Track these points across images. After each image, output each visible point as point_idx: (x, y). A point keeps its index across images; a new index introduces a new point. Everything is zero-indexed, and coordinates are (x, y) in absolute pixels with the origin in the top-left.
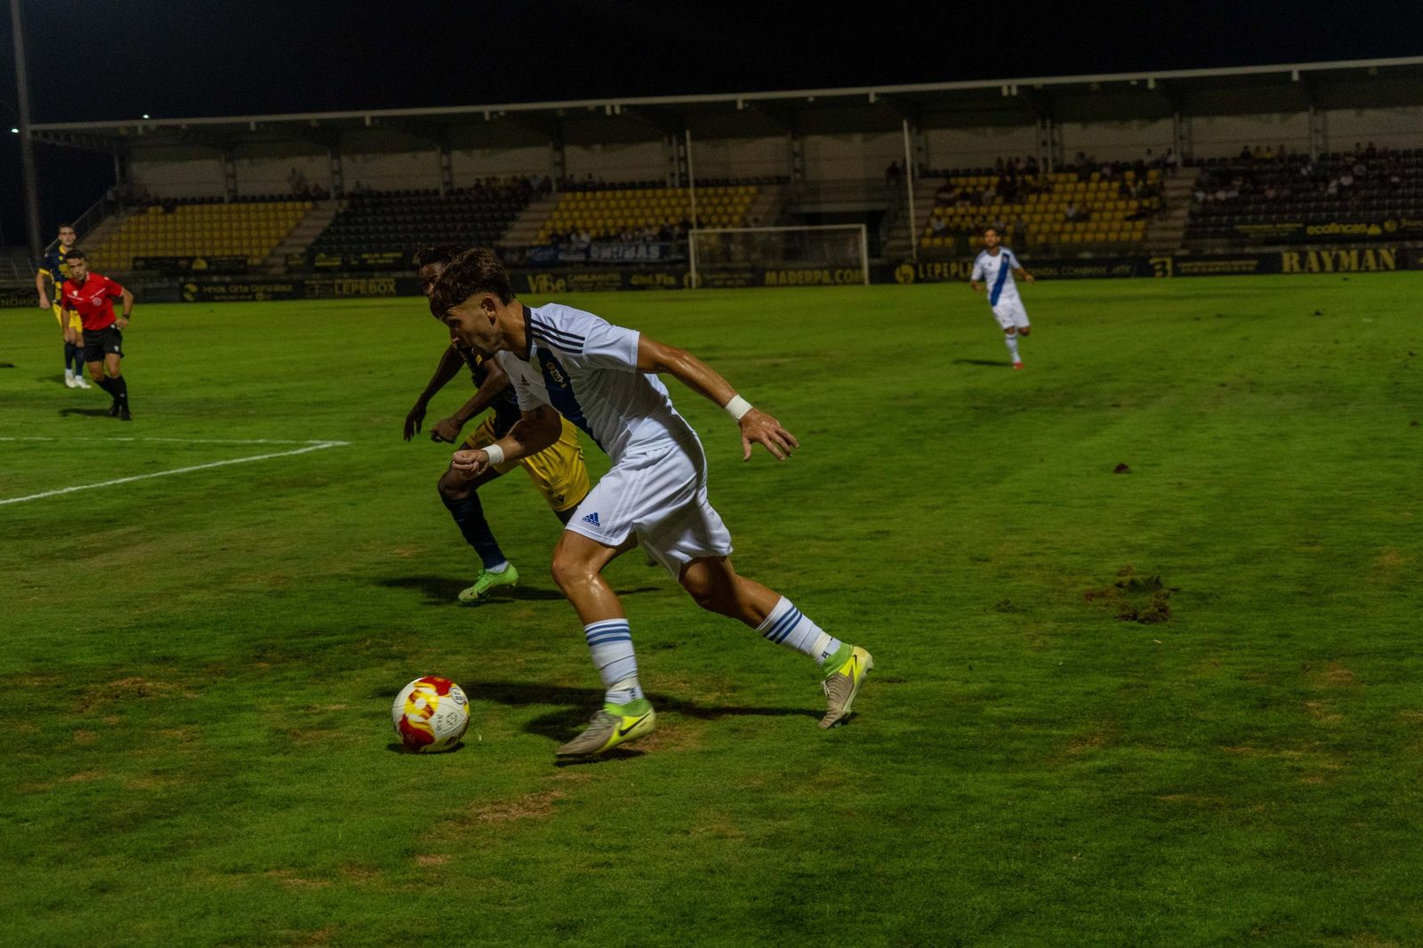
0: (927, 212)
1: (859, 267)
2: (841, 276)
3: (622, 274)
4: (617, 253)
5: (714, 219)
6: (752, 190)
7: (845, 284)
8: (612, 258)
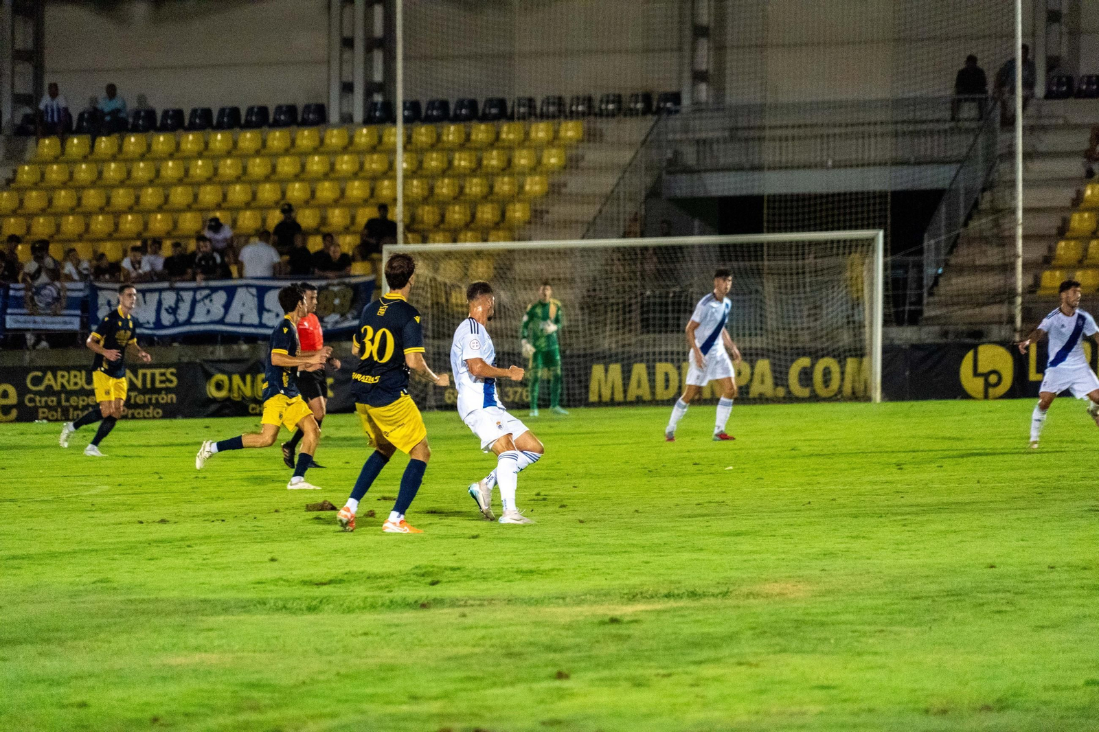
0: (1064, 196)
1: (859, 352)
2: (806, 377)
3: (182, 370)
4: (173, 311)
5: (456, 214)
6: (570, 131)
7: (814, 398)
8: (158, 324)
